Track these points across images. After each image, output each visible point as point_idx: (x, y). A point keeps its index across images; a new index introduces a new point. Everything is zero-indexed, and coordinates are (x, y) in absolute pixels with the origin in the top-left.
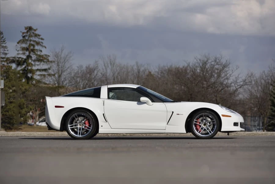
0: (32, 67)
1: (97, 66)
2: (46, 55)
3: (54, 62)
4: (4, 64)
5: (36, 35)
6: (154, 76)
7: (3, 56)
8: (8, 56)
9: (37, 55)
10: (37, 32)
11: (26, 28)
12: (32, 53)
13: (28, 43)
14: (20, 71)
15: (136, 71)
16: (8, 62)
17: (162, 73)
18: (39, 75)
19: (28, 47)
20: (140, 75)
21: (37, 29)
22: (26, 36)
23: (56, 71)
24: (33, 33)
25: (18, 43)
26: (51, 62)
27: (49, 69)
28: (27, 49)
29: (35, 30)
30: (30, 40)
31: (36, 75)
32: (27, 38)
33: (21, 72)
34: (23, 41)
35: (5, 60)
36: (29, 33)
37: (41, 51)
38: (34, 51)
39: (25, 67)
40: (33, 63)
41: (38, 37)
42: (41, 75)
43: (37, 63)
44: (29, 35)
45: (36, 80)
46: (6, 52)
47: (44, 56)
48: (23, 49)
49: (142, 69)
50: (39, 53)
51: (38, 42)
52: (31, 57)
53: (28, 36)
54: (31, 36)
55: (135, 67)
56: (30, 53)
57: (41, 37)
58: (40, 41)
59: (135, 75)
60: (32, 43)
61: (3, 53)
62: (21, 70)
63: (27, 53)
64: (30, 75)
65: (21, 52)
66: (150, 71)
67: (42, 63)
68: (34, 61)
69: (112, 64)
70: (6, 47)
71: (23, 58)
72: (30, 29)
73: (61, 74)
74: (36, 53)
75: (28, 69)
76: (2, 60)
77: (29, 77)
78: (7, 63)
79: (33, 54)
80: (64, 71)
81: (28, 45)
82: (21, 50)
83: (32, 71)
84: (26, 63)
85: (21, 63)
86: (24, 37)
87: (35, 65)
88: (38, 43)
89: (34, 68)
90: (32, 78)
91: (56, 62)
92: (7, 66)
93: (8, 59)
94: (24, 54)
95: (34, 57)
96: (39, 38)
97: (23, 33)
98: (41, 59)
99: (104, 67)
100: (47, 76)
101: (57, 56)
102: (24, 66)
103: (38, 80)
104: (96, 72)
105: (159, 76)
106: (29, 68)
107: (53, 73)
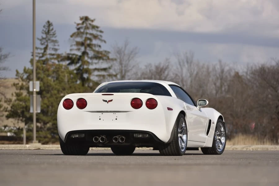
0: (89, 66)
2: (106, 51)
3: (116, 60)
4: (53, 62)
5: (94, 27)
6: (243, 77)
7: (53, 52)
8: (59, 52)
9: (94, 51)
10: (94, 23)
11: (81, 19)
12: (88, 48)
14: (73, 70)
15: (219, 71)
16: (59, 59)
18: (97, 76)
19: (83, 42)
20: (224, 76)
21: (94, 20)
22: (82, 28)
23: (118, 71)
24: (90, 24)
25: (71, 36)
26: (112, 60)
27: (110, 68)
28: (82, 44)
29: (92, 21)
30: (87, 33)
31: (94, 75)
32: (82, 30)
33: (75, 72)
34: (78, 34)
35: (55, 57)
36: (85, 25)
37: (100, 46)
38: (91, 46)
39: (80, 66)
40: (89, 60)
41: (96, 29)
42: (99, 76)
43: (95, 61)
45: (93, 82)
46: (56, 47)
47: (104, 53)
48: (78, 44)
49: (227, 68)
50: (97, 49)
51: (96, 35)
52: (88, 54)
53: (84, 28)
54: (87, 28)
55: (218, 67)
56: (85, 48)
57: (99, 29)
58: (99, 33)
59: (218, 76)
60: (88, 36)
61: (53, 49)
62: (76, 69)
63: (83, 49)
64: (85, 76)
65: (75, 47)
67: (101, 61)
68: (91, 58)
70: (55, 42)
71: (77, 55)
72: (86, 19)
73: (125, 74)
74: (94, 48)
75: (83, 68)
76: (52, 57)
77: (84, 78)
78: (58, 61)
79: (89, 50)
80: (128, 71)
81: (83, 39)
82: (74, 45)
83: (88, 71)
84: (82, 61)
85: (75, 61)
86: (78, 29)
87: (92, 64)
88: (95, 37)
89: (91, 67)
90: (88, 79)
91: (118, 60)
92: (57, 65)
93: (59, 56)
94: (79, 49)
95: (91, 54)
96: (97, 31)
97: (78, 24)
98: (99, 56)
100: (107, 76)
101: (119, 52)
102: (78, 65)
103: (96, 81)
104: (166, 73)
106: (85, 67)
107: (114, 73)
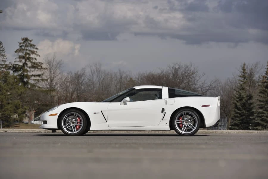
0: (28, 73)
1: (84, 73)
2: (40, 63)
3: (47, 69)
4: (3, 70)
5: (32, 46)
6: (135, 82)
7: (3, 63)
8: (7, 63)
9: (31, 62)
10: (32, 43)
11: (23, 39)
12: (28, 61)
13: (25, 52)
14: (17, 76)
15: (119, 77)
16: (7, 68)
17: (142, 79)
18: (33, 80)
19: (24, 56)
20: (122, 81)
21: (32, 40)
22: (23, 46)
23: (48, 77)
24: (29, 43)
25: (16, 52)
26: (45, 69)
27: (43, 75)
28: (23, 57)
29: (31, 41)
30: (26, 50)
31: (31, 80)
32: (23, 48)
33: (18, 77)
34: (20, 50)
35: (4, 66)
36: (25, 44)
37: (36, 59)
38: (30, 59)
39: (22, 73)
40: (28, 69)
41: (33, 47)
42: (35, 80)
43: (32, 69)
44: (26, 45)
45: (31, 84)
46: (5, 59)
47: (38, 64)
48: (20, 57)
49: (124, 75)
50: (34, 61)
51: (33, 51)
52: (27, 64)
53: (24, 46)
54: (26, 46)
55: (118, 74)
56: (26, 61)
57: (35, 47)
58: (35, 50)
59: (118, 80)
60: (28, 52)
61: (2, 61)
62: (18, 75)
63: (23, 61)
64: (25, 80)
65: (18, 60)
66: (131, 77)
67: (37, 69)
68: (30, 67)
69: (98, 71)
70: (4, 55)
71: (20, 65)
72: (26, 39)
73: (53, 79)
74: (32, 60)
75: (24, 74)
76: (2, 66)
77: (25, 81)
78: (6, 70)
79: (28, 62)
80: (56, 77)
81: (24, 53)
82: (18, 58)
83: (28, 77)
84: (23, 69)
85: (18, 69)
86: (21, 47)
87: (30, 71)
88: (33, 52)
89: (29, 74)
90: (27, 83)
91: (49, 69)
92: (6, 72)
93: (6, 66)
94: (21, 61)
95: (29, 64)
96: (34, 48)
97: (20, 43)
98: (36, 66)
99: (91, 74)
100: (40, 81)
101: (49, 63)
102: (20, 72)
103: (33, 84)
104: (83, 78)
105: (139, 82)
106: (25, 74)
107: (46, 78)
